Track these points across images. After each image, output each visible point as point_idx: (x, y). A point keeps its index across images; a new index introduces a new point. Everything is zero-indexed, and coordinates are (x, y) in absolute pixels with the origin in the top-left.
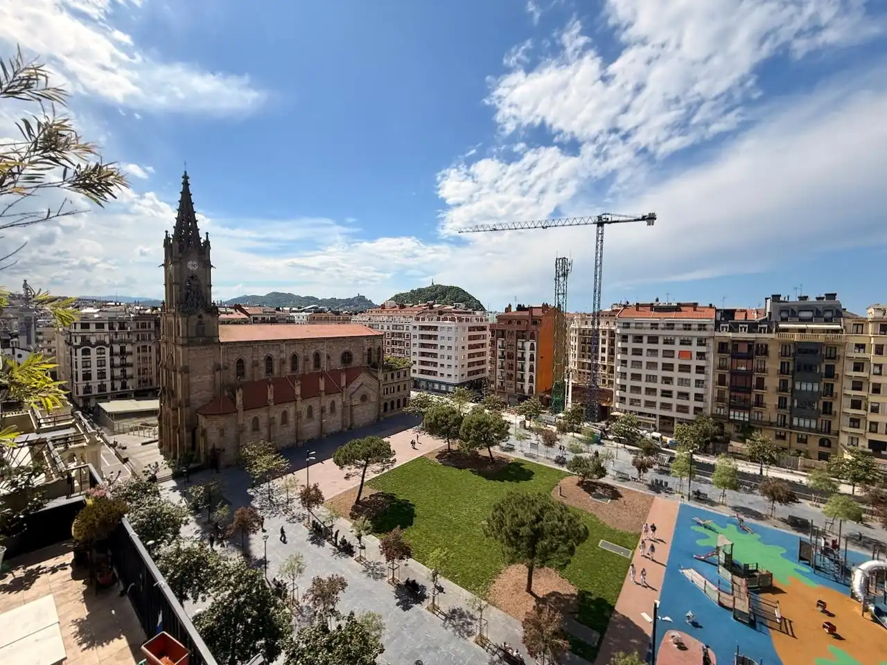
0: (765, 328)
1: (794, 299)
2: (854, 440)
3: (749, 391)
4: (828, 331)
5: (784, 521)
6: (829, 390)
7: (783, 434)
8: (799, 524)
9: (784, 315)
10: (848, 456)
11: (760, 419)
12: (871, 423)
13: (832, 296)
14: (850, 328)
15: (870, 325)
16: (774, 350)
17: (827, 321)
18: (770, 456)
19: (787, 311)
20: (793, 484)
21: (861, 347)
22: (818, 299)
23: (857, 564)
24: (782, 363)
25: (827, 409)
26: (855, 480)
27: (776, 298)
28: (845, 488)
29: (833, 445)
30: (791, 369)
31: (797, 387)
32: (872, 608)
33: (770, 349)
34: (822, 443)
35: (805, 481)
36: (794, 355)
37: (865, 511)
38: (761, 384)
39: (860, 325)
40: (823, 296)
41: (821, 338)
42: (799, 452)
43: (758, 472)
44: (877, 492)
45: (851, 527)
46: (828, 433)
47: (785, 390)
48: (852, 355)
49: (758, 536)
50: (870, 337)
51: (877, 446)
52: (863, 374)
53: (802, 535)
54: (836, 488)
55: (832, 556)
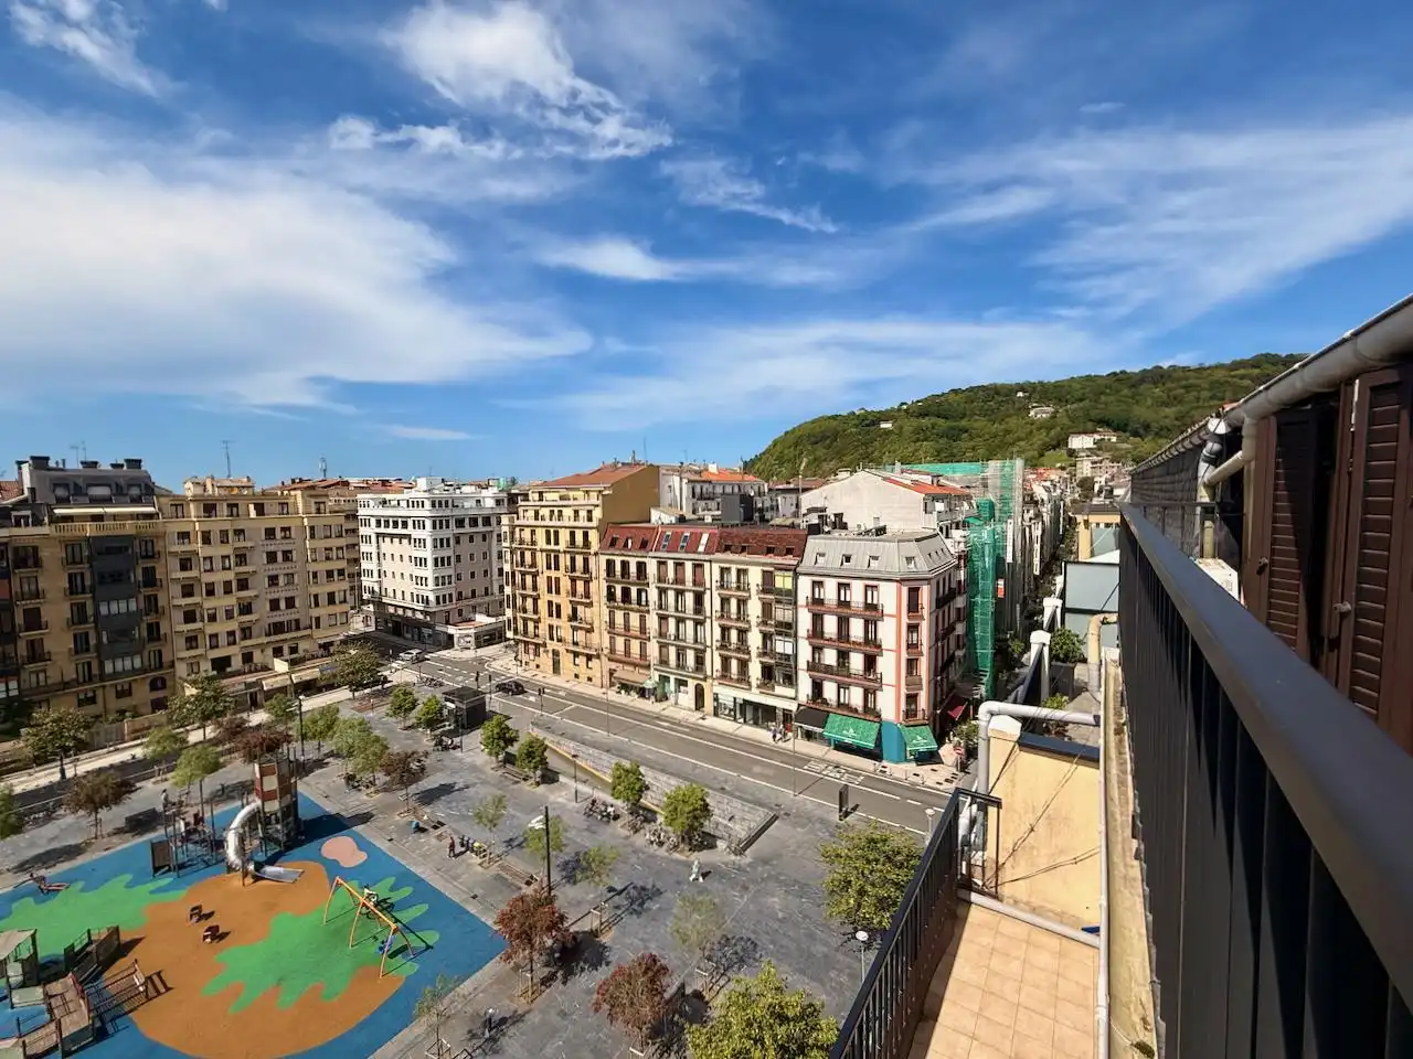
0: (26, 517)
1: (73, 464)
2: (193, 666)
3: (12, 637)
4: (138, 516)
5: (119, 831)
6: (152, 604)
7: (90, 694)
8: (139, 824)
9: (61, 492)
10: (191, 691)
11: (42, 683)
12: (211, 636)
13: (135, 464)
14: (169, 510)
15: (192, 506)
16: (51, 555)
17: (136, 501)
18: (75, 738)
19: (66, 486)
20: (123, 766)
21: (184, 536)
22: (113, 466)
23: (226, 828)
24: (70, 575)
25: (154, 632)
26: (205, 718)
27: (40, 463)
28: (195, 737)
29: (169, 683)
30: (88, 583)
31: (104, 610)
32: (251, 867)
33: (44, 554)
34: (153, 687)
35: (139, 752)
36: (90, 559)
37: (222, 754)
38: (34, 620)
39: (179, 504)
40: (121, 461)
41: (129, 528)
42: (122, 712)
43: (57, 777)
44: (231, 721)
45: (212, 782)
46: (161, 666)
47: (83, 619)
48: (176, 548)
49: (80, 885)
50: (194, 518)
51: (221, 665)
52: (193, 573)
53: (151, 836)
54: (184, 741)
55: (196, 837)
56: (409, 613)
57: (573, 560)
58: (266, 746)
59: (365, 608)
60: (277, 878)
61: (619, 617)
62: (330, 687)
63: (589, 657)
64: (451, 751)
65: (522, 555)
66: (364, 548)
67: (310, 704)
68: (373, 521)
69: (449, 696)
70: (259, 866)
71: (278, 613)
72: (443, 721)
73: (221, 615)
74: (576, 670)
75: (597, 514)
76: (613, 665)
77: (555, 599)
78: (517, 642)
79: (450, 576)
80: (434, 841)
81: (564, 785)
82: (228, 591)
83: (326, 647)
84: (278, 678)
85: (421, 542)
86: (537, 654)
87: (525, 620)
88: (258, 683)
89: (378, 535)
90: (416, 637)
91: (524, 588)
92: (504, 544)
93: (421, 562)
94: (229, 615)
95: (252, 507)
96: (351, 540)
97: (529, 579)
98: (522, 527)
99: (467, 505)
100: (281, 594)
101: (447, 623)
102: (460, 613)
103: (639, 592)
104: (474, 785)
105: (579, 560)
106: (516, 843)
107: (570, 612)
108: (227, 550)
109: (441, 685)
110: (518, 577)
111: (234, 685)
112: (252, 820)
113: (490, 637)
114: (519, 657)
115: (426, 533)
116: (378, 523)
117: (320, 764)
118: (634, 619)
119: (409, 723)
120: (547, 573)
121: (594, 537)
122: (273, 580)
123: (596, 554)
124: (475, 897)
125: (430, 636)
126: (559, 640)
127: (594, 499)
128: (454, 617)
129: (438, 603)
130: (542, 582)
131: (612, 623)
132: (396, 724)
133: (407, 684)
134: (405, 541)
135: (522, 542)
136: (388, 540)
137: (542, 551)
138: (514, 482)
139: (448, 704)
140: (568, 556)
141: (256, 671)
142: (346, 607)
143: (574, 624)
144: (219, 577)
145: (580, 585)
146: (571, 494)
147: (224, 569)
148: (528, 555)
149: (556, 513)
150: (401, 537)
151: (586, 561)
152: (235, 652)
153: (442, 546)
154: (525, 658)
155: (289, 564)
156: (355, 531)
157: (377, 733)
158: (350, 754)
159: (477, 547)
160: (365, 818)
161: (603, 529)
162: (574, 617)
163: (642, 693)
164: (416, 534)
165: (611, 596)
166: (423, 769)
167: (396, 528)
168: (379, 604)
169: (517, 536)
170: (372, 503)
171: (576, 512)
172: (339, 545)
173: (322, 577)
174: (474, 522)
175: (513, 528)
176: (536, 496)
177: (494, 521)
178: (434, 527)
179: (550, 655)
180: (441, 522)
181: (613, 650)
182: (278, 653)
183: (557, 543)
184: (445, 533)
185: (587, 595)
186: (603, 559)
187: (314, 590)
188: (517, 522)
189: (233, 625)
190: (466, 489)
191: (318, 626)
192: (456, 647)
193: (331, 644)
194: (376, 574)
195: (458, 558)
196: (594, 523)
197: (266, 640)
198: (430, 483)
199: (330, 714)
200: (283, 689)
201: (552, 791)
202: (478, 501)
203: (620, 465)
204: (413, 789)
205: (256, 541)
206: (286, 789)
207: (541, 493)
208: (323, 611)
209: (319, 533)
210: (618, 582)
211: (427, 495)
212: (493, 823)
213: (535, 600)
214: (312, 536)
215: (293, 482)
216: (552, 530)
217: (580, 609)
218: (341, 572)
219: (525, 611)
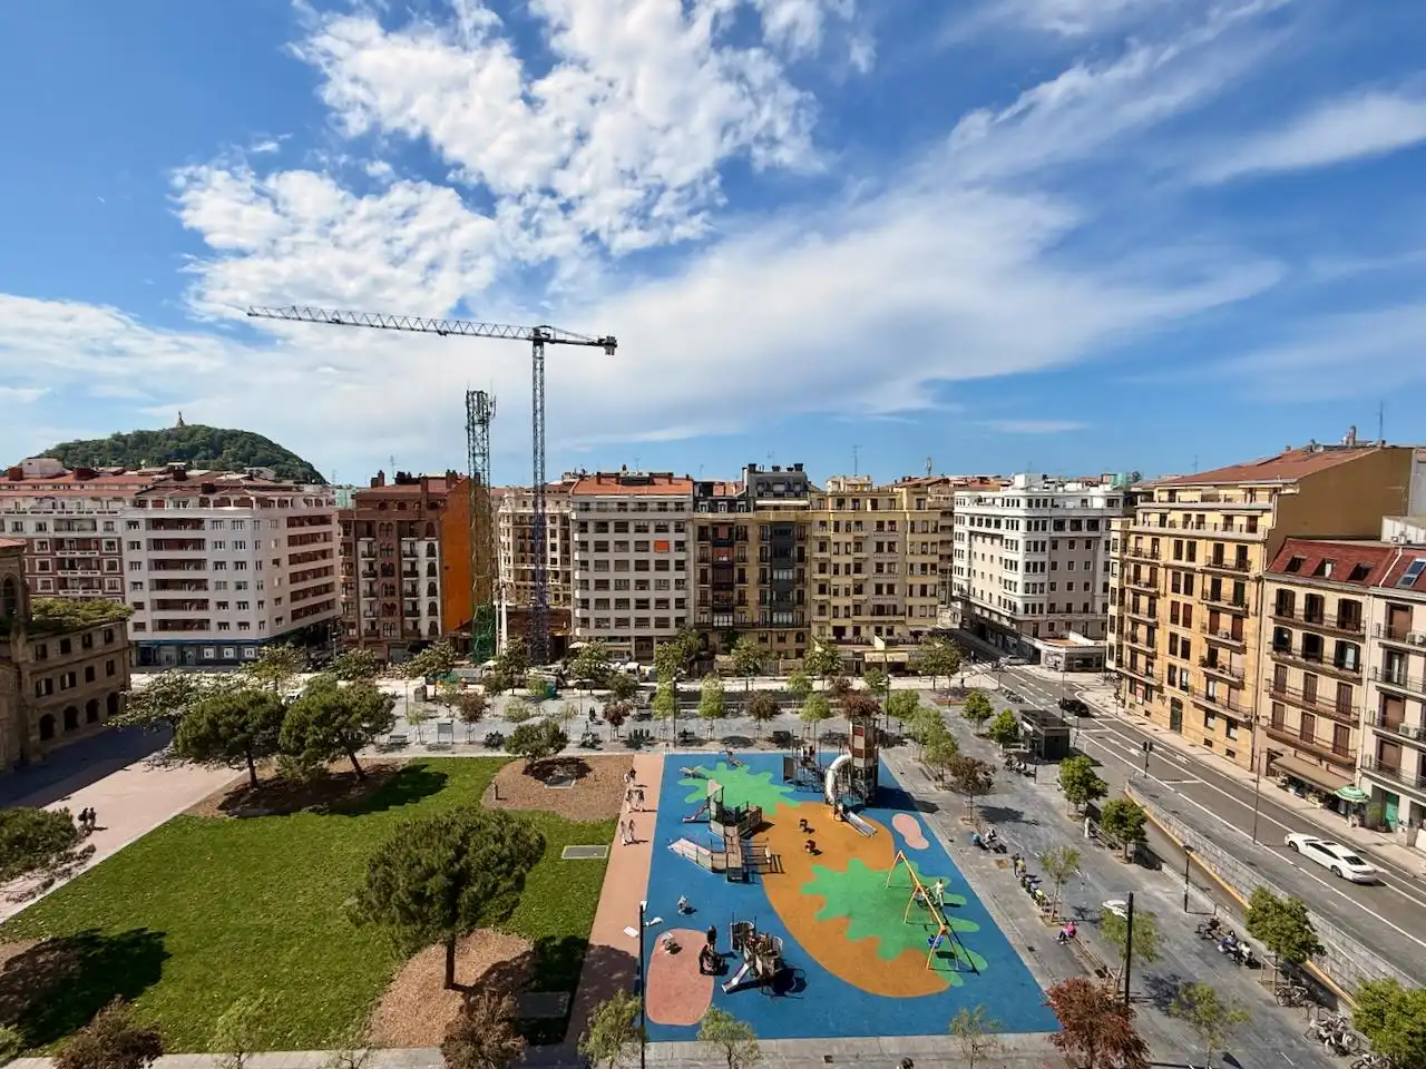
0: (743, 506)
1: (768, 469)
2: (822, 629)
3: (730, 587)
4: (798, 507)
5: (769, 740)
6: (801, 578)
7: (765, 635)
8: (782, 739)
9: (760, 489)
10: (818, 649)
11: (743, 621)
12: (834, 608)
13: (800, 467)
14: (816, 504)
15: (830, 499)
16: (753, 533)
17: (797, 496)
18: (754, 664)
19: (763, 485)
20: (774, 693)
21: (823, 524)
22: (788, 469)
23: (827, 767)
24: (761, 549)
25: (801, 599)
26: (826, 672)
27: (752, 468)
28: (817, 686)
29: (807, 639)
30: (769, 555)
31: (775, 576)
32: (841, 807)
33: (750, 532)
34: (798, 638)
35: (785, 686)
36: (771, 537)
37: (832, 705)
38: (742, 579)
39: (823, 498)
40: (792, 466)
41: (791, 516)
42: (780, 653)
43: (744, 688)
44: (841, 681)
45: (823, 727)
46: (802, 626)
47: (765, 582)
48: (817, 534)
49: (747, 767)
50: (830, 513)
51: (839, 631)
52: (826, 555)
53: (785, 751)
54: (810, 686)
55: (810, 765)
56: (995, 618)
57: (1216, 585)
58: (863, 711)
59: (953, 604)
60: (857, 826)
61: (1295, 679)
62: (914, 673)
63: (1232, 724)
64: (1023, 777)
65: (1137, 569)
66: (957, 545)
67: (898, 684)
68: (967, 519)
69: (1029, 715)
70: (846, 810)
71: (880, 596)
72: (1017, 741)
73: (842, 591)
74: (1210, 735)
75: (1266, 522)
76: (1276, 746)
77: (1182, 632)
78: (1121, 676)
79: (1042, 585)
80: (994, 864)
81: (1167, 880)
82: (848, 573)
83: (916, 634)
84: (877, 654)
85: (1013, 544)
86: (1147, 697)
87: (1134, 652)
88: (860, 655)
89: (971, 533)
90: (1000, 644)
91: (1136, 610)
92: (1112, 554)
93: (1013, 565)
94: (847, 593)
95: (869, 502)
96: (946, 537)
97: (1144, 602)
98: (1140, 536)
99: (1070, 505)
100: (884, 580)
101: (1035, 635)
102: (1051, 626)
103: (1341, 649)
104: (1045, 825)
105: (1227, 587)
106: (1088, 917)
107: (1205, 653)
108: (849, 538)
109: (1021, 701)
110: (1129, 598)
111: (846, 652)
112: (846, 768)
113: (1086, 662)
114: (1122, 696)
115: (1019, 535)
116: (972, 522)
117: (899, 741)
118: (1327, 688)
119: (985, 731)
120: (1172, 597)
121: (1256, 555)
122: (879, 568)
123: (1259, 580)
124: (1031, 949)
125: (1014, 645)
126: (1184, 688)
127: (1262, 500)
128: (1043, 631)
129: (1026, 612)
130: (1163, 607)
131: (1279, 685)
132: (971, 728)
133: (986, 690)
134: (997, 542)
135: (1138, 552)
136: (980, 539)
137: (1167, 567)
138: (1137, 477)
139: (1026, 725)
140: (1208, 578)
141: (862, 644)
142: (934, 601)
143: (1211, 671)
144: (843, 560)
145: (1226, 622)
146: (1222, 492)
147: (847, 553)
148: (1145, 573)
149: (1194, 519)
150: (993, 537)
151: (1239, 589)
152: (848, 623)
153: (1036, 549)
154: (1130, 699)
155: (893, 555)
156: (951, 528)
157: (950, 730)
158: (924, 742)
159: (1079, 554)
160: (932, 808)
161: (1274, 546)
162: (1211, 660)
163: (1333, 803)
164: (1009, 534)
165: (1281, 643)
166: (989, 784)
167: (988, 528)
168: (967, 604)
169: (1132, 544)
170: (967, 501)
171: (1229, 519)
172: (934, 541)
173: (917, 569)
174: (1076, 524)
175: (1126, 535)
176: (1165, 496)
177: (1102, 525)
178: (1029, 529)
179: (1168, 703)
180: (1037, 523)
181: (1277, 722)
182: (878, 631)
183: (1192, 557)
184: (1041, 536)
185: (1237, 634)
186: (1271, 590)
187: (910, 580)
188: (1132, 528)
189: (848, 602)
190: (1071, 487)
191: (911, 615)
192: (1043, 664)
193: (920, 633)
194: (966, 572)
195: (1054, 566)
196: (1260, 535)
197: (869, 618)
198: (1028, 479)
199: (912, 698)
200: (879, 665)
201: (1150, 879)
202: (1084, 501)
203: (1321, 449)
204: (977, 799)
205: (869, 530)
206: (870, 753)
207: (1172, 493)
208: (916, 601)
209: (918, 528)
210: (1297, 626)
211: (1023, 493)
212: (1061, 878)
213: (1151, 629)
214: (912, 531)
215: (904, 480)
216: (1185, 541)
217: (1223, 654)
218: (934, 567)
219: (1134, 639)
